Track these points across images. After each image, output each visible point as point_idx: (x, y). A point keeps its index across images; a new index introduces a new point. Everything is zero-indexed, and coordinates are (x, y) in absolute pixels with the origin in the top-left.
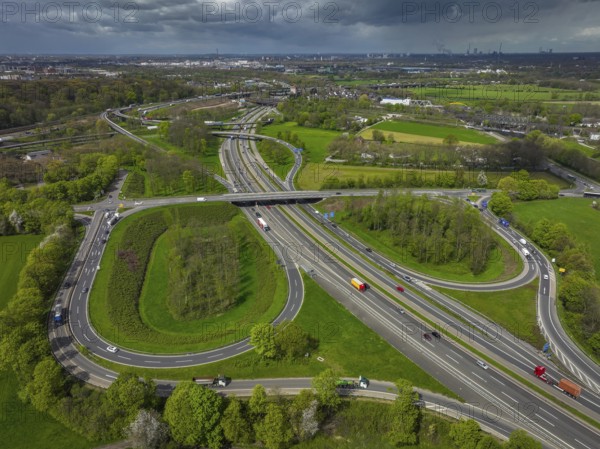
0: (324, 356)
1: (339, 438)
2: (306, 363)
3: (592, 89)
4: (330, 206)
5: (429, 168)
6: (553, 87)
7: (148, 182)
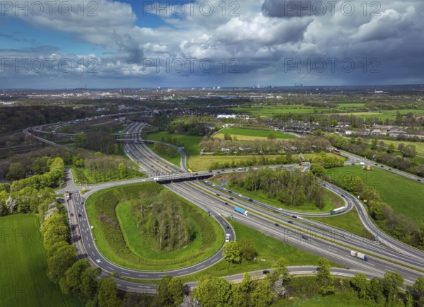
0: (264, 258)
1: (292, 298)
2: (256, 263)
3: (334, 107)
4: (219, 179)
5: (265, 154)
6: (313, 106)
7: (86, 174)
